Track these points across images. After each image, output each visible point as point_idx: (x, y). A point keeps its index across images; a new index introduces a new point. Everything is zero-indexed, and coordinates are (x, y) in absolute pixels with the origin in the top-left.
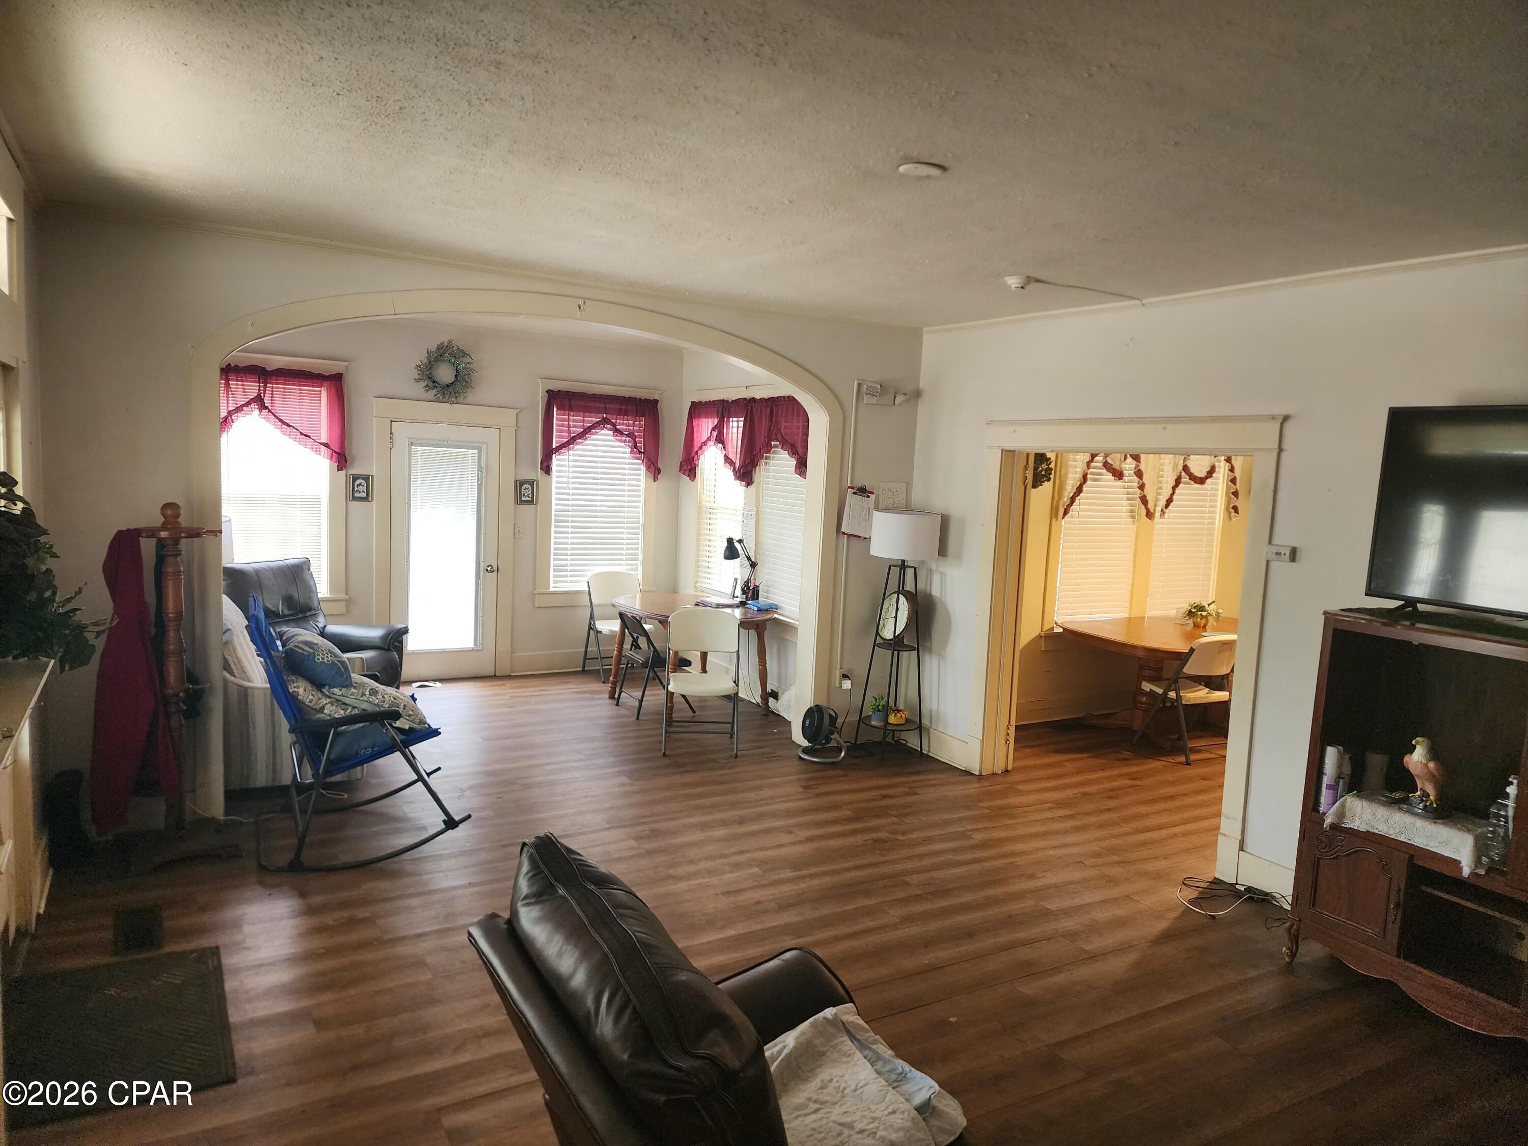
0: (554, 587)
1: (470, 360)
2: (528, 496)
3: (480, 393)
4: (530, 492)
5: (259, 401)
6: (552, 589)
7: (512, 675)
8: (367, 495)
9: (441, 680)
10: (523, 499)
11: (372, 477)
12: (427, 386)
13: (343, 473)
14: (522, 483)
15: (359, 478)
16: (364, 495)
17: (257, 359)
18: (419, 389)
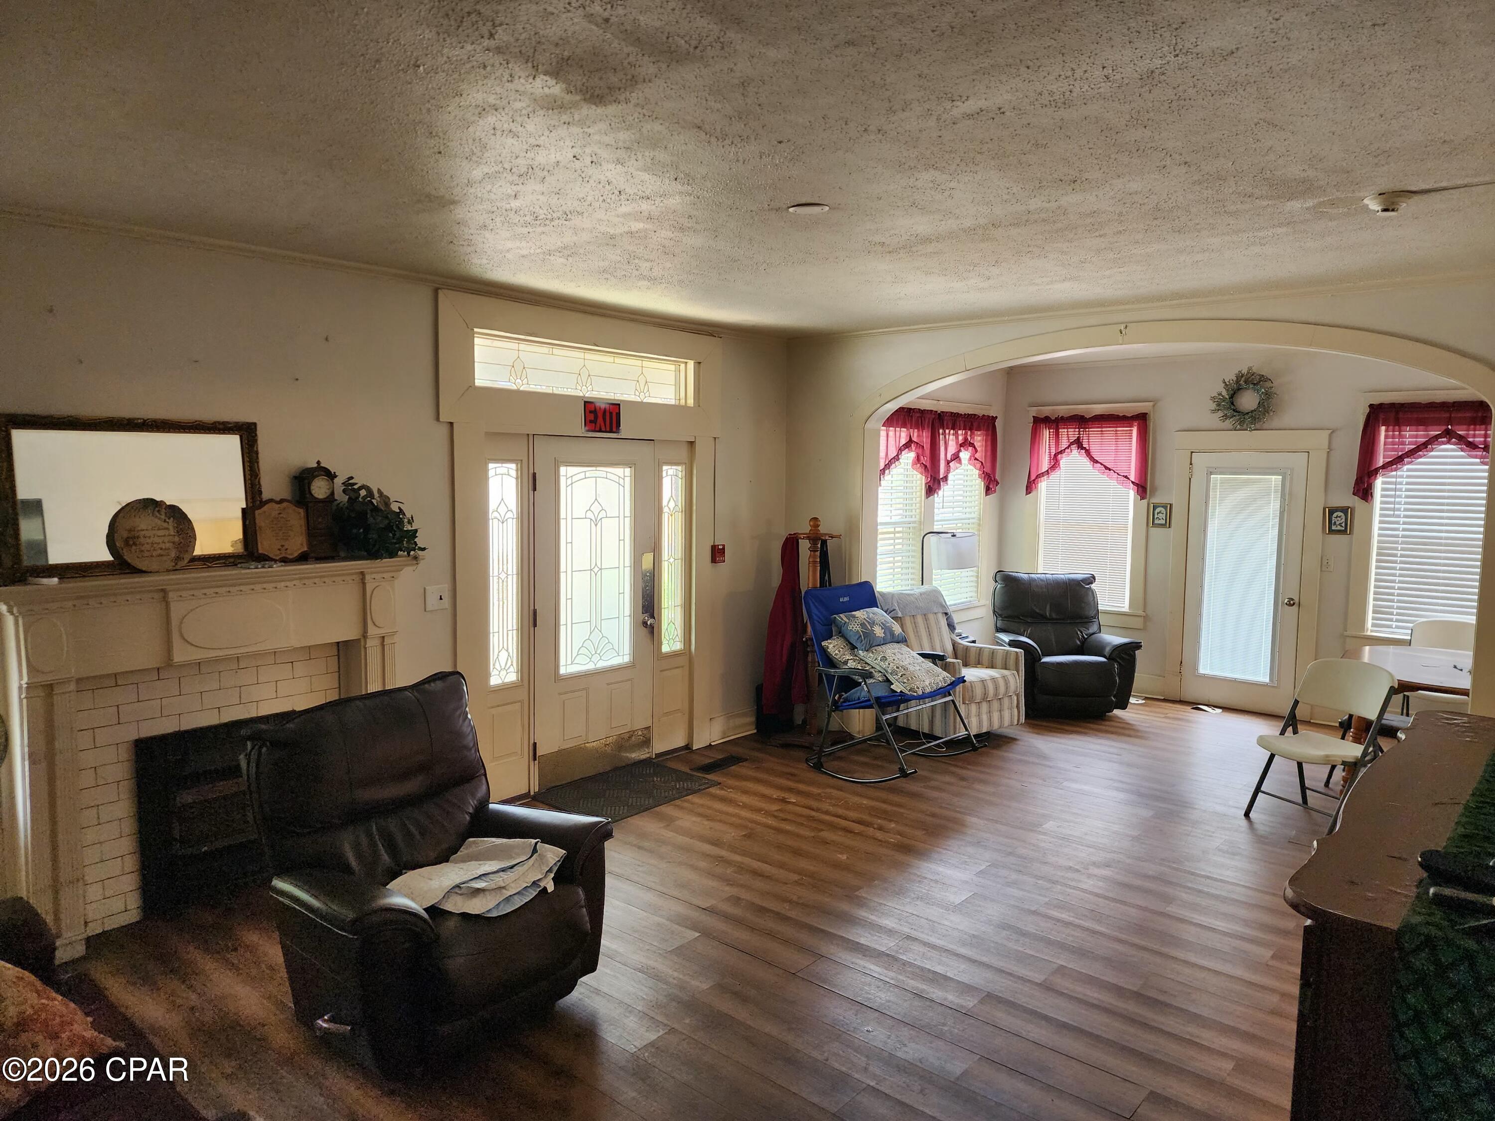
0: (1372, 631)
1: (1271, 385)
2: (1340, 525)
3: (1287, 418)
4: (1343, 520)
5: (1078, 443)
6: (1369, 633)
7: (1312, 721)
8: (1166, 522)
9: (1226, 709)
10: (1334, 528)
11: (1171, 505)
12: (1226, 415)
13: (1145, 502)
14: (1332, 511)
15: (1159, 507)
16: (1164, 522)
17: (1080, 409)
18: (1215, 420)
